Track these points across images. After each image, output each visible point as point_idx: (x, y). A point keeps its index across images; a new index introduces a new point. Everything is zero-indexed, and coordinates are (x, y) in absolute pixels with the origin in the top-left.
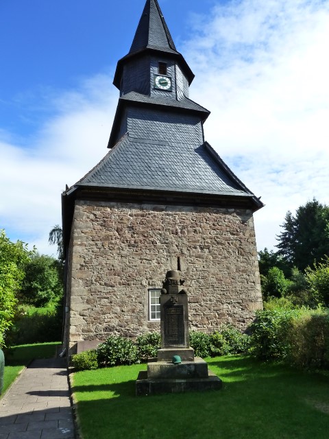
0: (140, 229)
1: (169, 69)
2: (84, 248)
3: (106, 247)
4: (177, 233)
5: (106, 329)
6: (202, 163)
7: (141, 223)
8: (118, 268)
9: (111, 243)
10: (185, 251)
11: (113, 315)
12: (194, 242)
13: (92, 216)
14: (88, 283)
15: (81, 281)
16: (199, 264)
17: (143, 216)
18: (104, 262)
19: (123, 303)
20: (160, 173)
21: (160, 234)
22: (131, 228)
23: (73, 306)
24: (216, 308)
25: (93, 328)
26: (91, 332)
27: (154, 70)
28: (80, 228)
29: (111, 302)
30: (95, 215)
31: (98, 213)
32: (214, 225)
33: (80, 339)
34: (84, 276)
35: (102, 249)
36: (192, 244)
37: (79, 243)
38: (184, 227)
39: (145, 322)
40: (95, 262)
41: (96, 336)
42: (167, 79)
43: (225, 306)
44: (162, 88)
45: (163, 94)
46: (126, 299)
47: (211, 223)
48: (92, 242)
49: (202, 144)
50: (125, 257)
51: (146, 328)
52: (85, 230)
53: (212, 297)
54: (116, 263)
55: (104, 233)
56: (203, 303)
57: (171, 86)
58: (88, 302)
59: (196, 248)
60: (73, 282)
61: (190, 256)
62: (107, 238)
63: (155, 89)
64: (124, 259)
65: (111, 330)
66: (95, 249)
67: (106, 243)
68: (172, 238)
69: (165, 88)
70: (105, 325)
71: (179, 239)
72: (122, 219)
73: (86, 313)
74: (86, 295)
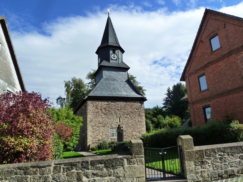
0: (107, 109)
1: (116, 51)
2: (90, 115)
3: (97, 115)
4: (119, 110)
5: (98, 140)
6: (127, 85)
7: (108, 107)
8: (101, 122)
9: (99, 114)
10: (122, 116)
11: (100, 136)
12: (125, 113)
13: (93, 105)
14: (92, 127)
15: (90, 126)
16: (126, 120)
17: (108, 105)
18: (97, 120)
19: (103, 132)
20: (113, 90)
21: (114, 110)
22: (105, 109)
23: (88, 133)
24: (131, 133)
25: (94, 140)
26: (94, 141)
27: (111, 52)
28: (89, 109)
29: (99, 132)
30: (94, 105)
31: (94, 104)
32: (131, 107)
33: (91, 143)
34: (91, 124)
35: (96, 116)
36: (124, 114)
37: (89, 114)
38: (121, 108)
39: (110, 138)
40: (94, 120)
41: (95, 142)
42: (116, 55)
43: (134, 133)
44: (114, 59)
45: (114, 61)
46: (104, 131)
47: (130, 106)
48: (93, 114)
49: (127, 79)
50: (103, 118)
51: (110, 139)
52: (91, 110)
53: (130, 130)
54: (100, 120)
55: (96, 111)
56: (127, 132)
57: (117, 58)
58: (92, 132)
59: (125, 114)
60: (88, 126)
61: (123, 117)
62: (97, 112)
63: (111, 59)
64: (103, 119)
65: (99, 141)
66: (94, 116)
67: (97, 114)
68: (117, 112)
69: (115, 59)
70: (98, 139)
71: (120, 112)
72: (102, 106)
73: (92, 135)
74: (92, 130)
